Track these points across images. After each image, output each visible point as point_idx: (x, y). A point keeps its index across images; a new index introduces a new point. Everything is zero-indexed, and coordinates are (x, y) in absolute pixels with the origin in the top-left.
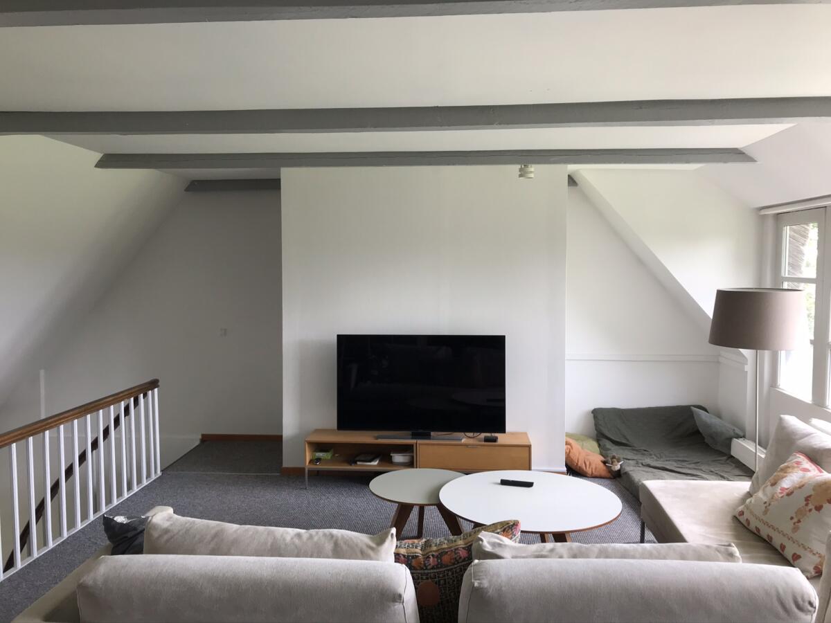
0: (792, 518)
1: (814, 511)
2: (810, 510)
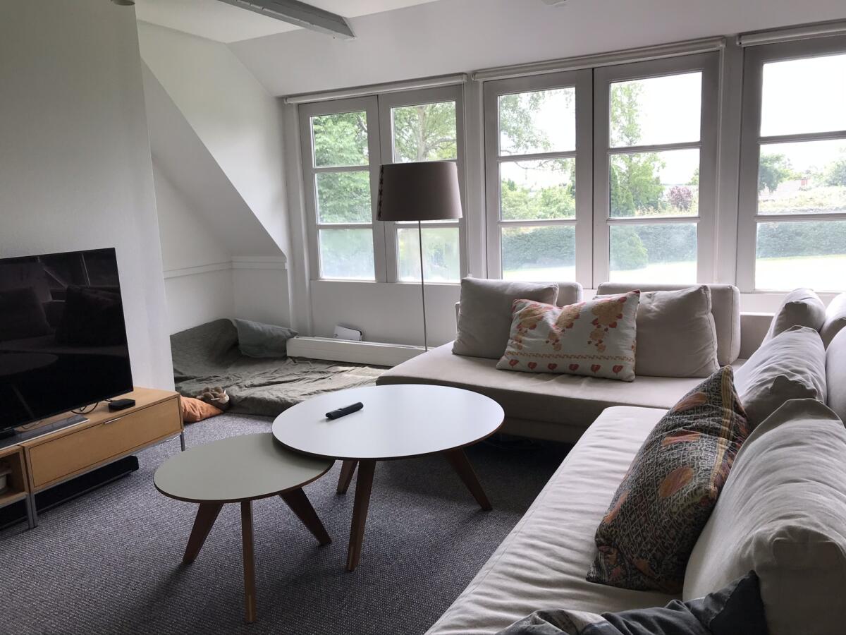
0: (589, 343)
1: (610, 329)
2: (606, 330)
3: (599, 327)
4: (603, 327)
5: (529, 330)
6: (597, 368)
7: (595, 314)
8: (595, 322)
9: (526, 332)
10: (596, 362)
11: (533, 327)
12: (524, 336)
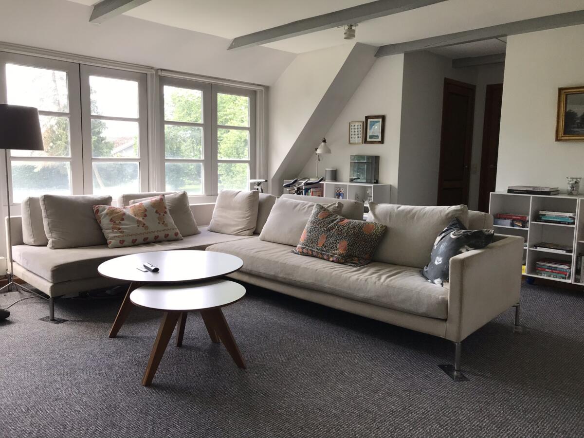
3: (160, 214)
4: (162, 214)
5: (121, 222)
6: (167, 236)
7: (154, 208)
8: (157, 212)
9: (120, 223)
10: (167, 232)
11: (123, 219)
12: (119, 225)
